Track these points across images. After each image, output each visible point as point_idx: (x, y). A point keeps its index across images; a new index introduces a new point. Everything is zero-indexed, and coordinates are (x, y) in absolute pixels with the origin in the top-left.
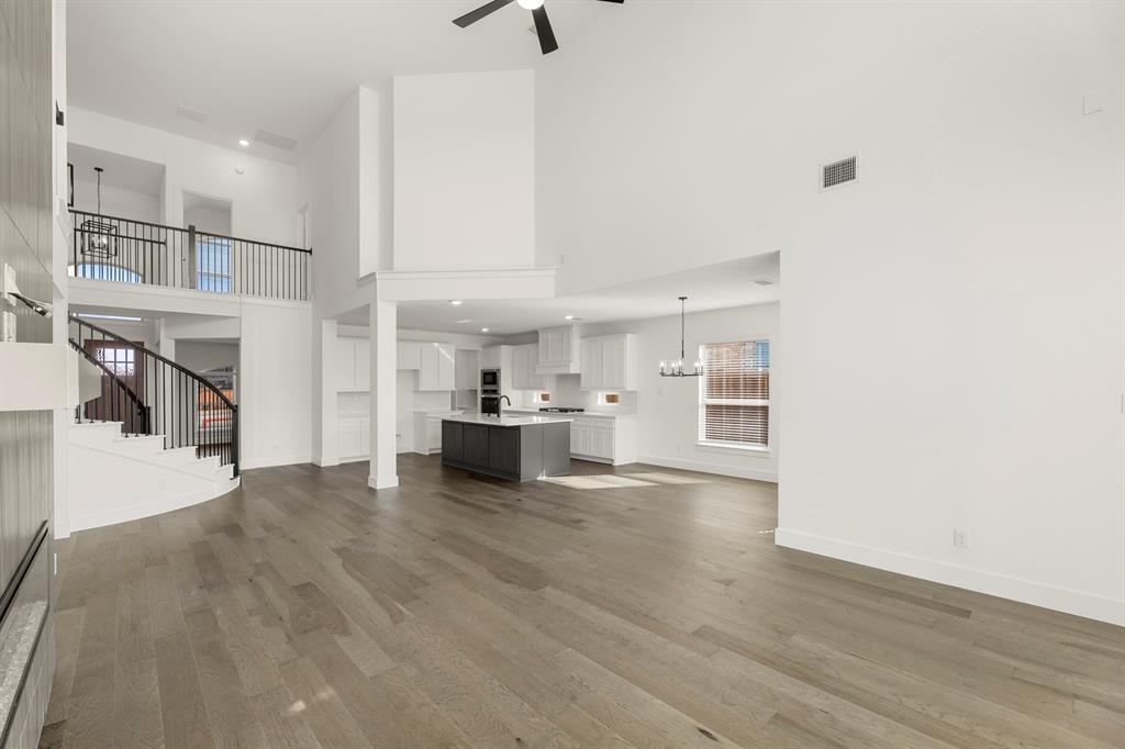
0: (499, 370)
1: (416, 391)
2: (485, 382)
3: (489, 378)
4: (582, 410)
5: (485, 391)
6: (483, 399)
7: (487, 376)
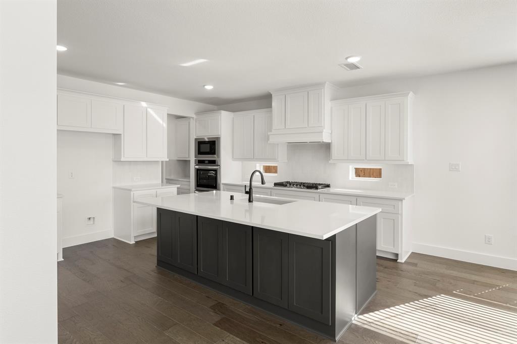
0: (218, 139)
1: (118, 161)
2: (200, 152)
3: (206, 148)
4: (328, 186)
5: (200, 162)
6: (198, 170)
7: (202, 146)
